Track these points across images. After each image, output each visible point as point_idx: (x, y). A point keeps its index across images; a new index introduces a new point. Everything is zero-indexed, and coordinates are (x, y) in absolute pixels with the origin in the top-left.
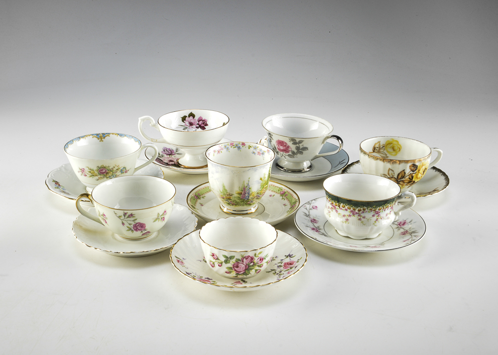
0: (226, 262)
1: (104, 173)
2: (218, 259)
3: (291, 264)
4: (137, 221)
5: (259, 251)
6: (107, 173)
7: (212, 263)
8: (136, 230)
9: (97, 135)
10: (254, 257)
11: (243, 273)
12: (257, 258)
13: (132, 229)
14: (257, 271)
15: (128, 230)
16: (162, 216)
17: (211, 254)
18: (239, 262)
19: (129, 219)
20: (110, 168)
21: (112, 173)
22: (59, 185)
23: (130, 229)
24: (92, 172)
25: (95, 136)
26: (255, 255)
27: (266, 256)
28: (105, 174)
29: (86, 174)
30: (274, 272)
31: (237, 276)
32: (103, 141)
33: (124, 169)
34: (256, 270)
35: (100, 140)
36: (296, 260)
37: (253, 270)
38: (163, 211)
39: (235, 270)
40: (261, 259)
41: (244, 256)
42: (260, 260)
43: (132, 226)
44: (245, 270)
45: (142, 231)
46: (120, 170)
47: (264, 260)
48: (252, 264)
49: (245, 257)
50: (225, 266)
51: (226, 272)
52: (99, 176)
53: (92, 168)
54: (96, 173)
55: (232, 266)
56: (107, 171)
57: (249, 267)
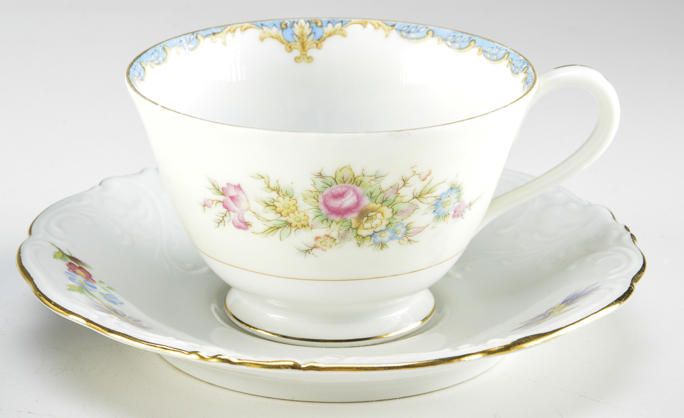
1: (349, 210)
6: (364, 214)
9: (283, 27)
20: (386, 184)
21: (388, 212)
22: (89, 276)
24: (282, 203)
25: (275, 31)
28: (352, 217)
29: (248, 217)
32: (310, 59)
33: (454, 195)
35: (296, 53)
46: (430, 199)
52: (321, 231)
53: (284, 185)
54: (308, 209)
56: (366, 202)
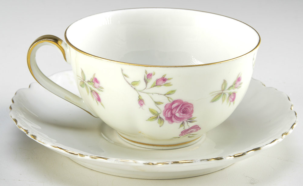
4: (174, 97)
8: (170, 119)
13: (162, 115)
15: (151, 119)
16: (232, 91)
19: (157, 89)
23: (156, 116)
38: (234, 78)
43: (162, 107)
45: (183, 124)
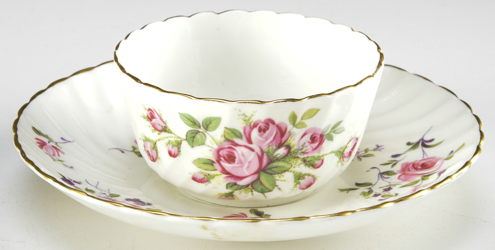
0: (193, 138)
2: (165, 129)
3: (424, 166)
5: (309, 105)
7: (149, 145)
10: (290, 127)
11: (252, 183)
12: (302, 131)
14: (303, 182)
17: (146, 113)
18: (237, 141)
26: (293, 118)
27: (336, 128)
30: (365, 189)
31: (230, 196)
34: (299, 177)
36: (445, 154)
37: (288, 177)
39: (224, 171)
40: (317, 139)
41: (254, 119)
42: (313, 139)
44: (258, 172)
47: (326, 143)
48: (282, 151)
49: (255, 125)
50: (191, 154)
51: (194, 179)
55: (211, 156)
57: (271, 161)
